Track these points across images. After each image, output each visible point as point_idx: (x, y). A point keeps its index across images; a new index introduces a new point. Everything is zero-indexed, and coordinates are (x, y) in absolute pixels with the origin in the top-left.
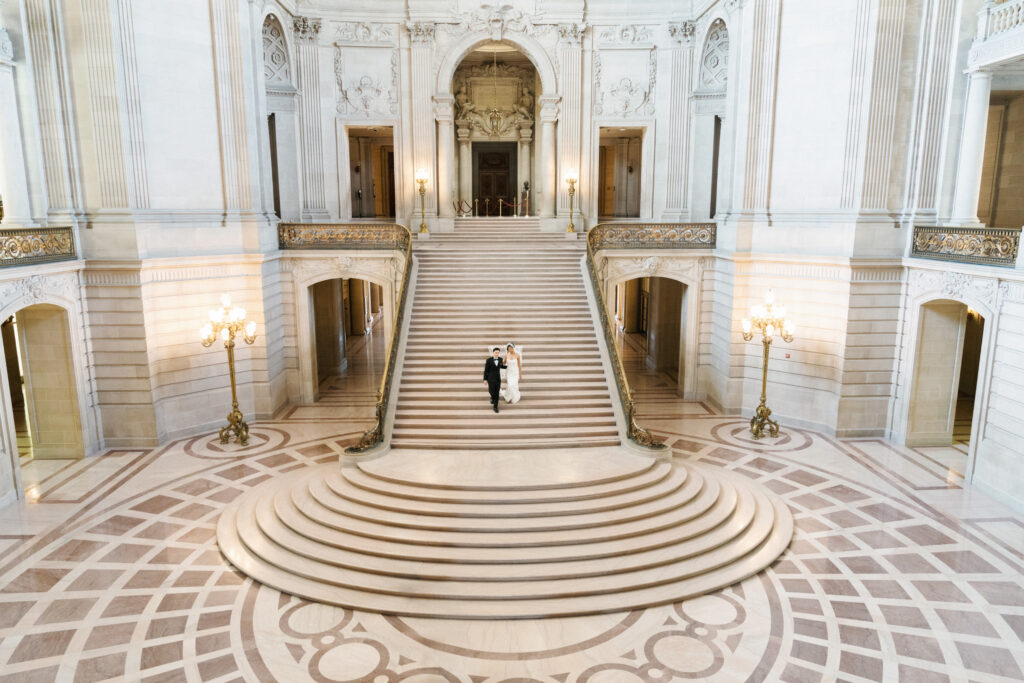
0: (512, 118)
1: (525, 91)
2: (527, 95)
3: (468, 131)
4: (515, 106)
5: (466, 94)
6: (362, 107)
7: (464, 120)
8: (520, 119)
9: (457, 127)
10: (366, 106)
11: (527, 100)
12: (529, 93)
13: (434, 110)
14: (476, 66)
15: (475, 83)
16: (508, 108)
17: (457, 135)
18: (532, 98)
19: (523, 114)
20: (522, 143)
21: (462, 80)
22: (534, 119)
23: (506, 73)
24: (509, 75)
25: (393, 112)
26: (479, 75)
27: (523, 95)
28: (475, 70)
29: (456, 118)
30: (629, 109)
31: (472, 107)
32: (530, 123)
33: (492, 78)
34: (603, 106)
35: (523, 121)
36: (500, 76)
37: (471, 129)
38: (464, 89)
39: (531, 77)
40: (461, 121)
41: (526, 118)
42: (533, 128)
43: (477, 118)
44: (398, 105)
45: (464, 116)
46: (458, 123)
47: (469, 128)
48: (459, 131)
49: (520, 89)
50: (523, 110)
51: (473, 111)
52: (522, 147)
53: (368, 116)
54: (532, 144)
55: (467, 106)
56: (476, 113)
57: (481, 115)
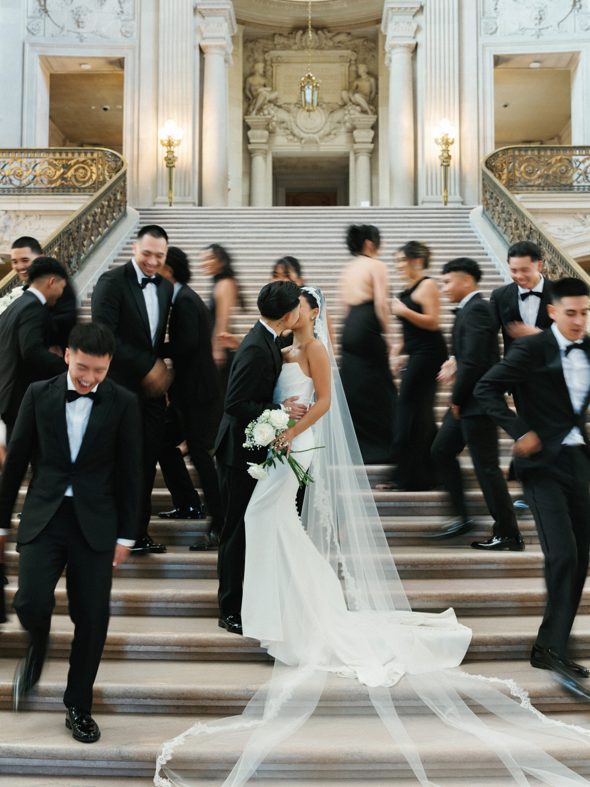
0: (338, 115)
1: (362, 69)
2: (364, 76)
3: (266, 133)
4: (345, 94)
5: (264, 75)
6: (70, 25)
7: (260, 116)
8: (354, 113)
9: (247, 128)
10: (78, 23)
11: (365, 84)
12: (369, 73)
13: (198, 30)
14: (281, 35)
15: (278, 61)
16: (333, 98)
17: (246, 140)
18: (372, 80)
19: (358, 105)
20: (356, 153)
21: (258, 56)
22: (376, 113)
23: (331, 44)
24: (336, 47)
25: (125, 35)
26: (286, 47)
27: (358, 77)
28: (278, 40)
29: (246, 113)
30: (544, 24)
31: (273, 96)
32: (370, 119)
33: (307, 53)
34: (498, 21)
35: (358, 115)
36: (319, 48)
37: (272, 133)
38: (260, 67)
39: (371, 50)
40: (252, 119)
41: (364, 112)
42: (375, 127)
43: (282, 115)
44: (135, 23)
45: (260, 110)
46: (249, 121)
47: (267, 129)
48: (250, 133)
49: (353, 68)
50: (358, 98)
51: (273, 102)
52: (356, 159)
53: (81, 41)
54: (373, 155)
55: (265, 93)
56: (280, 107)
57: (288, 111)
